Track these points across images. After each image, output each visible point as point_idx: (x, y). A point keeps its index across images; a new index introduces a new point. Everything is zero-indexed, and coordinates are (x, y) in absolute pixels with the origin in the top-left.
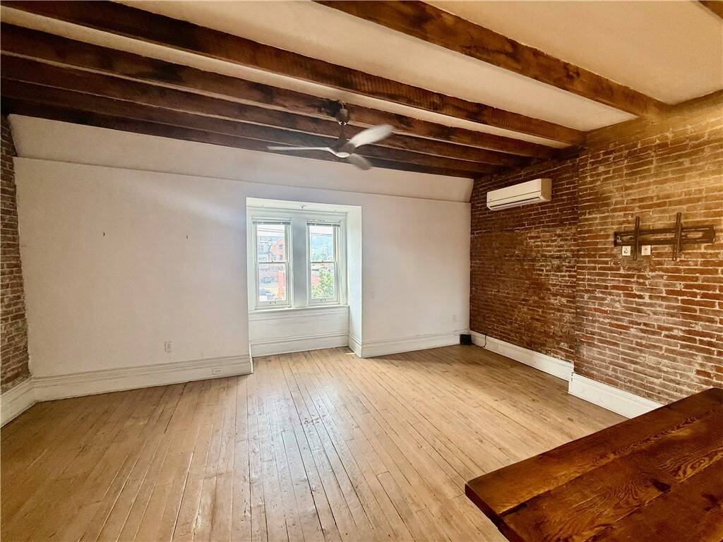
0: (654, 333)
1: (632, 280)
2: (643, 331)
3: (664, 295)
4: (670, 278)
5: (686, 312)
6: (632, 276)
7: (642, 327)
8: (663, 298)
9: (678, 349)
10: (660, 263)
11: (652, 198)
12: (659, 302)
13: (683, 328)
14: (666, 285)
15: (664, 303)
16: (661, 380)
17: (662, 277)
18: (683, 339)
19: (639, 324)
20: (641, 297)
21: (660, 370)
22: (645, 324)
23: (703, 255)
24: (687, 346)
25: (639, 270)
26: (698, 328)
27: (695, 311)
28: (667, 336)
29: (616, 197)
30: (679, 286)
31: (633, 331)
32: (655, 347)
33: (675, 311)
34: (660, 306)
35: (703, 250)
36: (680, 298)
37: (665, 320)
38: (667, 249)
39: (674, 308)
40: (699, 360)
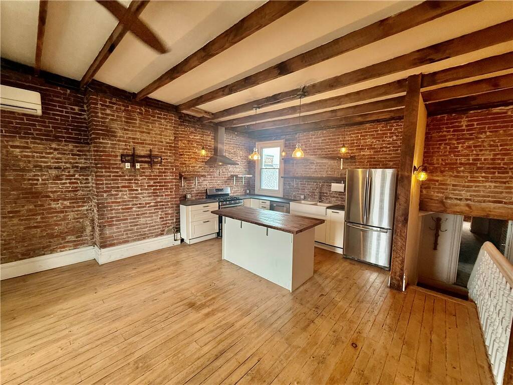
0: (143, 207)
1: (132, 182)
2: (139, 207)
3: (146, 188)
4: (149, 179)
5: (155, 195)
6: (132, 180)
7: (139, 206)
8: (146, 189)
9: (153, 211)
10: (144, 173)
11: (138, 139)
12: (145, 191)
13: (154, 201)
14: (147, 183)
15: (147, 192)
16: (148, 228)
17: (145, 179)
18: (154, 206)
19: (137, 204)
20: (137, 190)
21: (147, 224)
22: (140, 204)
23: (159, 169)
24: (156, 209)
25: (135, 176)
26: (159, 200)
27: (157, 193)
28: (148, 207)
29: (120, 133)
30: (152, 183)
31: (134, 209)
32: (144, 213)
33: (151, 194)
34: (145, 193)
35: (158, 167)
36: (152, 188)
37: (148, 200)
38: (146, 165)
39: (150, 193)
40: (160, 213)
